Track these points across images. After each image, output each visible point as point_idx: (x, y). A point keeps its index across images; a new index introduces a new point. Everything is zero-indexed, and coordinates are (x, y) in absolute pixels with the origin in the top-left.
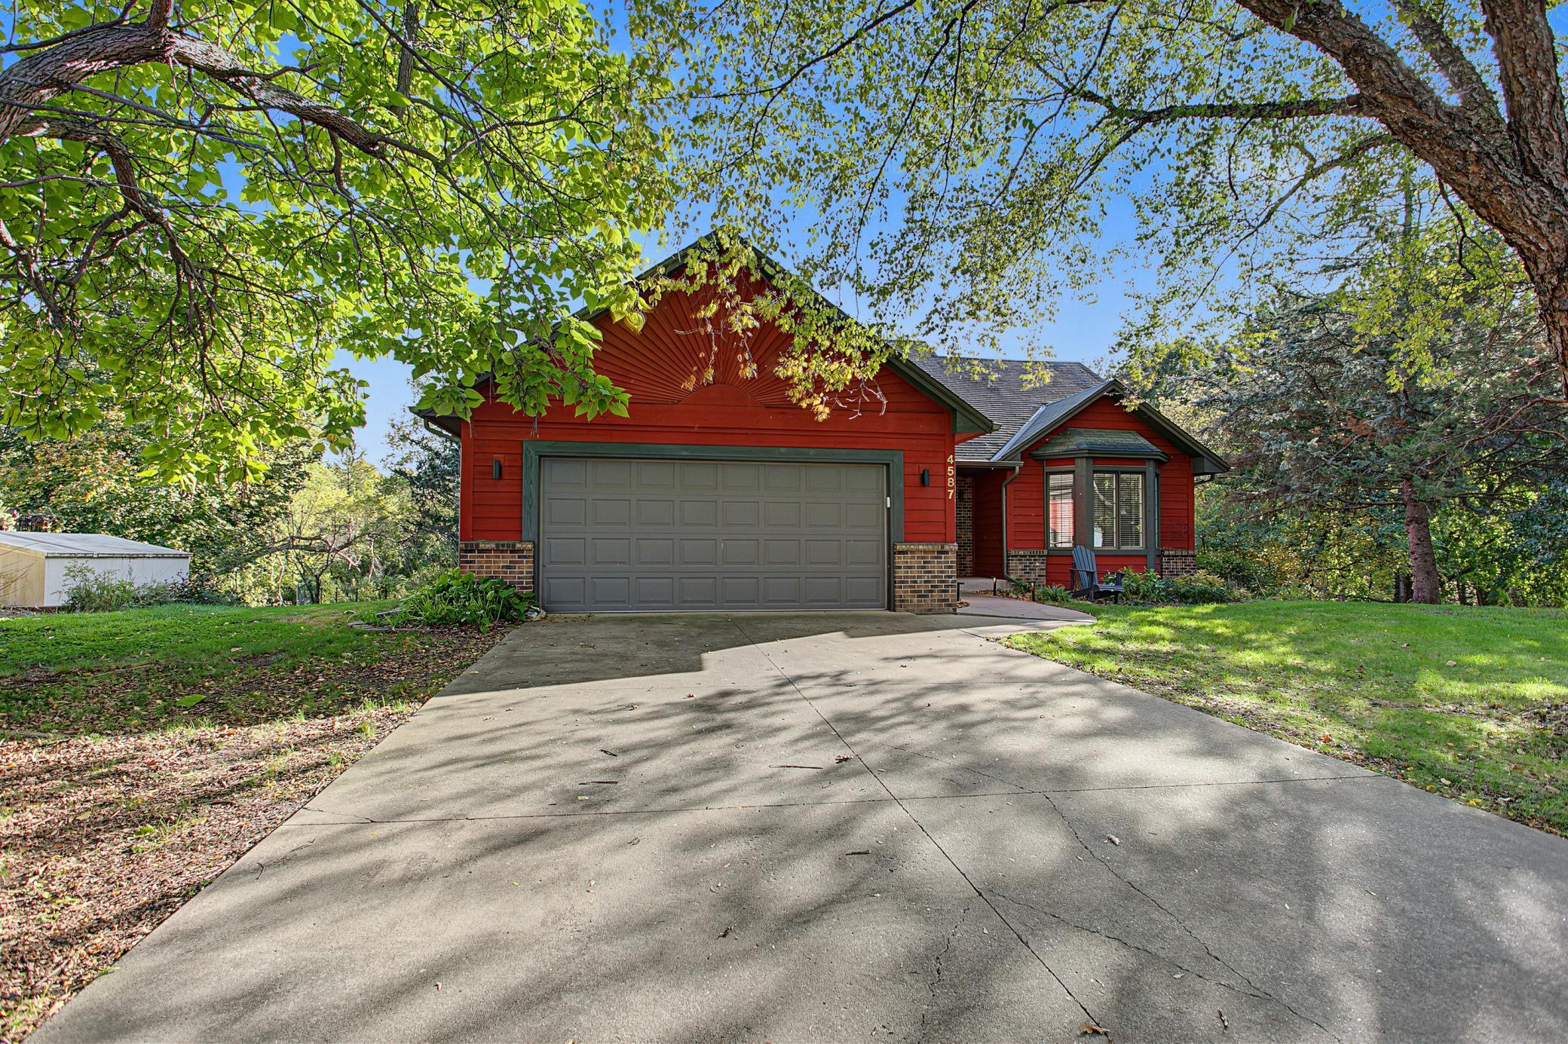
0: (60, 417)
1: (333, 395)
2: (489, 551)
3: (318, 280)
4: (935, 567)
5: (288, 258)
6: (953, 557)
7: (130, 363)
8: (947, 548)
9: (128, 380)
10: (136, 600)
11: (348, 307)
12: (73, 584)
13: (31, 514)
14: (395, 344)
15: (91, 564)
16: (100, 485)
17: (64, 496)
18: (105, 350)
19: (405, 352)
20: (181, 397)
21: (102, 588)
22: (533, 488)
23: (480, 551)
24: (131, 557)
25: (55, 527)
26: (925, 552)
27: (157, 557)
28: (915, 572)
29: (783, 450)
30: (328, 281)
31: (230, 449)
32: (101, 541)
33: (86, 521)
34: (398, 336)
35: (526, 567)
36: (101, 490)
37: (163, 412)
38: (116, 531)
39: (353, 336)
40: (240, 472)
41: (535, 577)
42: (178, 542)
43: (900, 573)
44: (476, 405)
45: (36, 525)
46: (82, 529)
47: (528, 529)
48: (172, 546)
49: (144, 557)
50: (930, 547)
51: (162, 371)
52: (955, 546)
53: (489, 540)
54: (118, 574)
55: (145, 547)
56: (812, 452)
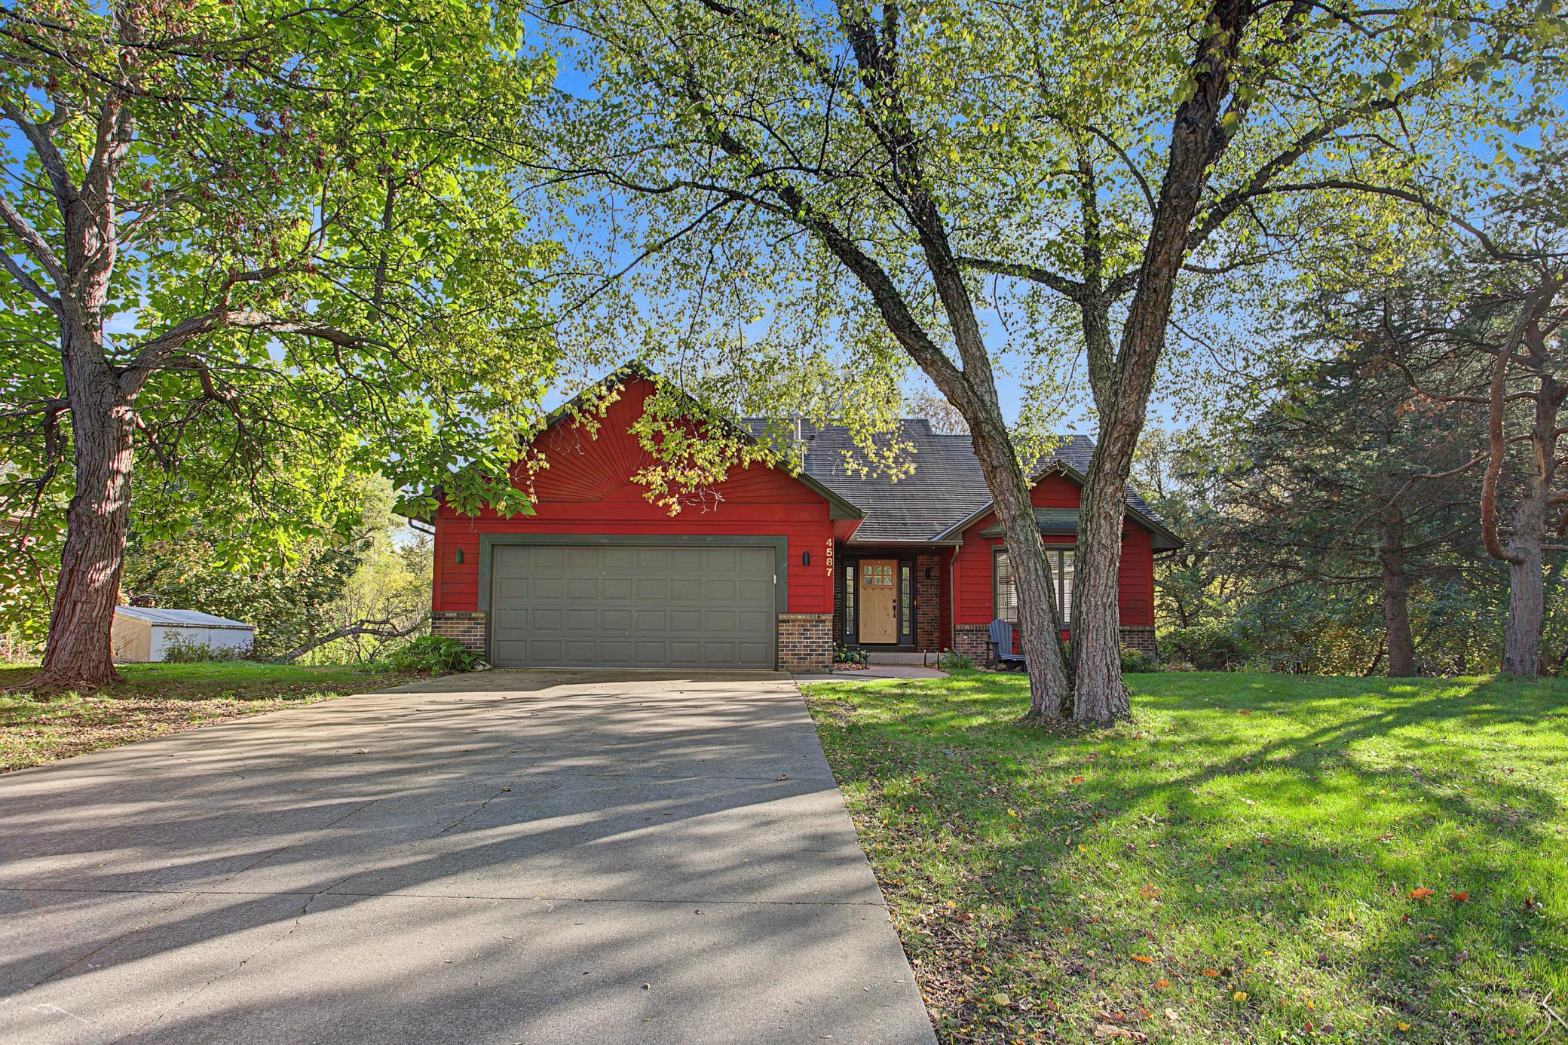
0: (165, 526)
1: (340, 504)
2: (452, 619)
3: (333, 420)
4: (814, 633)
5: (313, 404)
6: (829, 625)
7: (209, 485)
8: (823, 617)
9: (208, 497)
10: (211, 658)
11: (353, 440)
12: (169, 644)
13: (140, 594)
14: (383, 465)
15: (179, 630)
16: (191, 569)
17: (164, 581)
18: (194, 477)
19: (389, 471)
20: (240, 508)
21: (189, 648)
22: (487, 570)
23: (447, 619)
24: (210, 627)
25: (156, 605)
26: (805, 621)
27: (229, 628)
28: (795, 638)
29: (685, 537)
30: (339, 421)
31: (274, 543)
32: (193, 615)
33: (181, 598)
34: (384, 460)
35: (480, 631)
36: (191, 574)
37: (227, 518)
38: (201, 608)
39: (355, 460)
40: (280, 560)
41: (488, 639)
42: (248, 617)
43: (783, 639)
44: (434, 508)
45: (144, 602)
46: (176, 606)
47: (483, 603)
48: (244, 621)
49: (219, 628)
50: (808, 617)
51: (230, 490)
52: (830, 617)
53: (453, 610)
54: (199, 639)
55: (223, 621)
56: (709, 538)
